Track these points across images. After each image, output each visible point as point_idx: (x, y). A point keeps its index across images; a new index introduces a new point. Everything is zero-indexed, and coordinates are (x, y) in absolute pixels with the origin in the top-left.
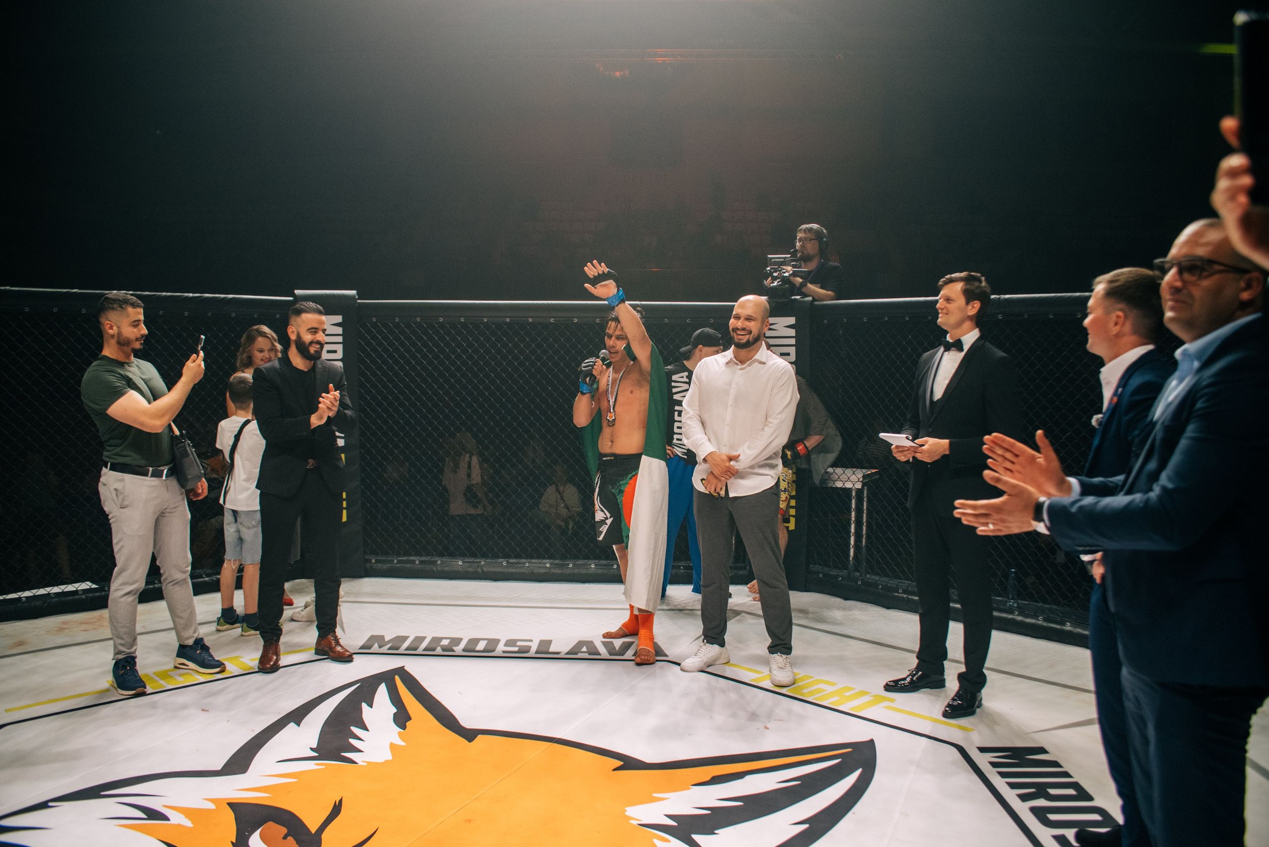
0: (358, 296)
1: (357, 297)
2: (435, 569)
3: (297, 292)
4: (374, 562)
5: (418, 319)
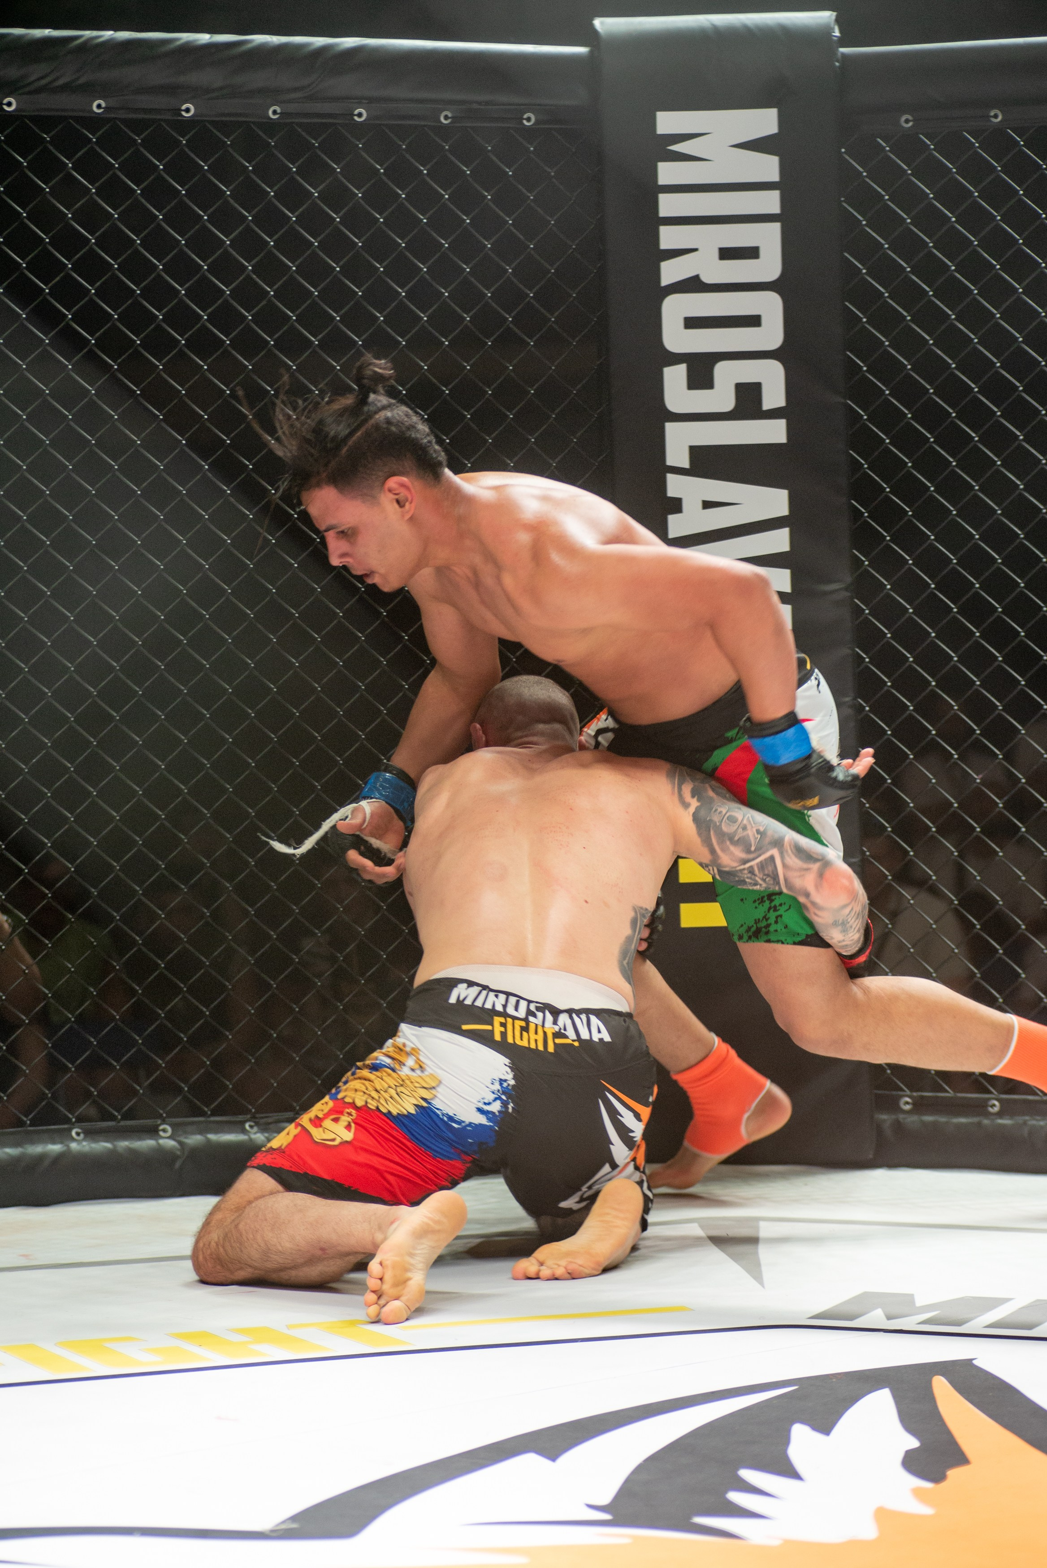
0: (841, 32)
1: (837, 33)
3: (598, 23)
4: (907, 1107)
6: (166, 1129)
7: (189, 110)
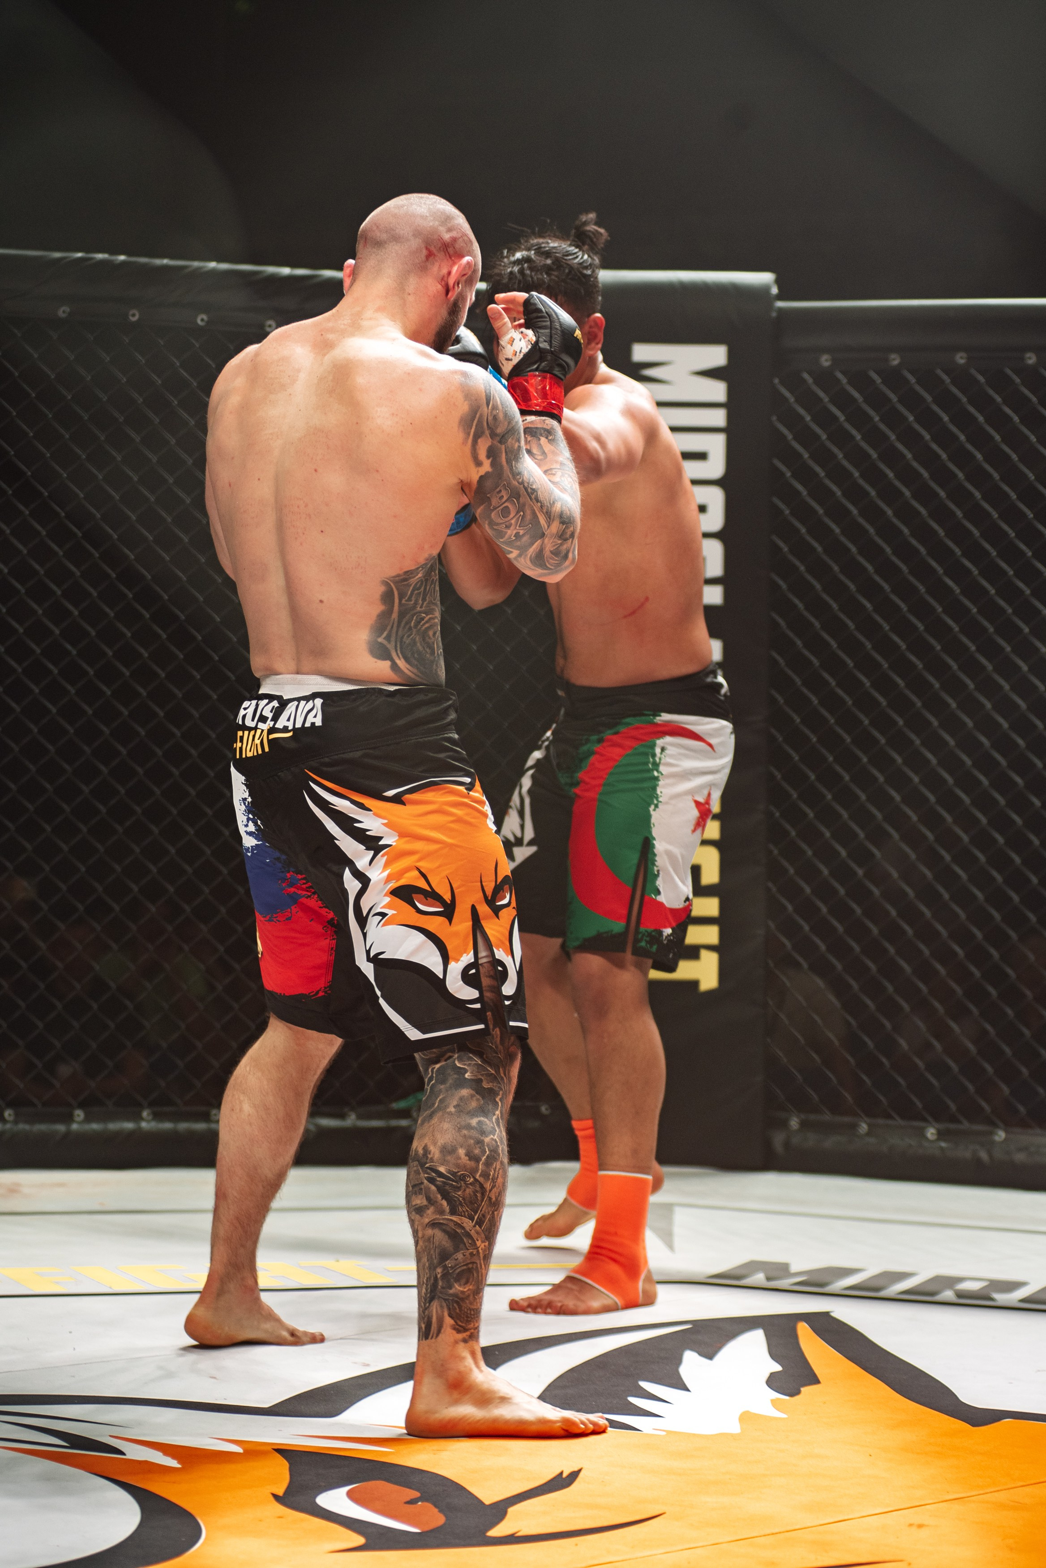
0: (778, 289)
1: (775, 290)
2: (984, 1155)
4: (796, 1127)
5: (961, 359)
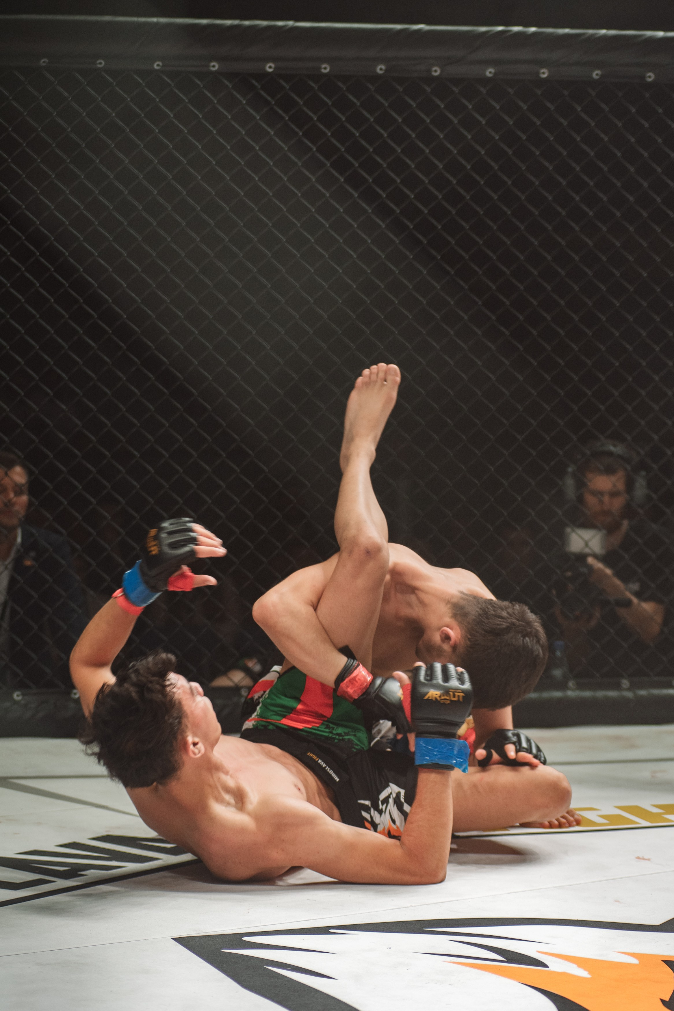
6: (625, 683)
7: (651, 77)
